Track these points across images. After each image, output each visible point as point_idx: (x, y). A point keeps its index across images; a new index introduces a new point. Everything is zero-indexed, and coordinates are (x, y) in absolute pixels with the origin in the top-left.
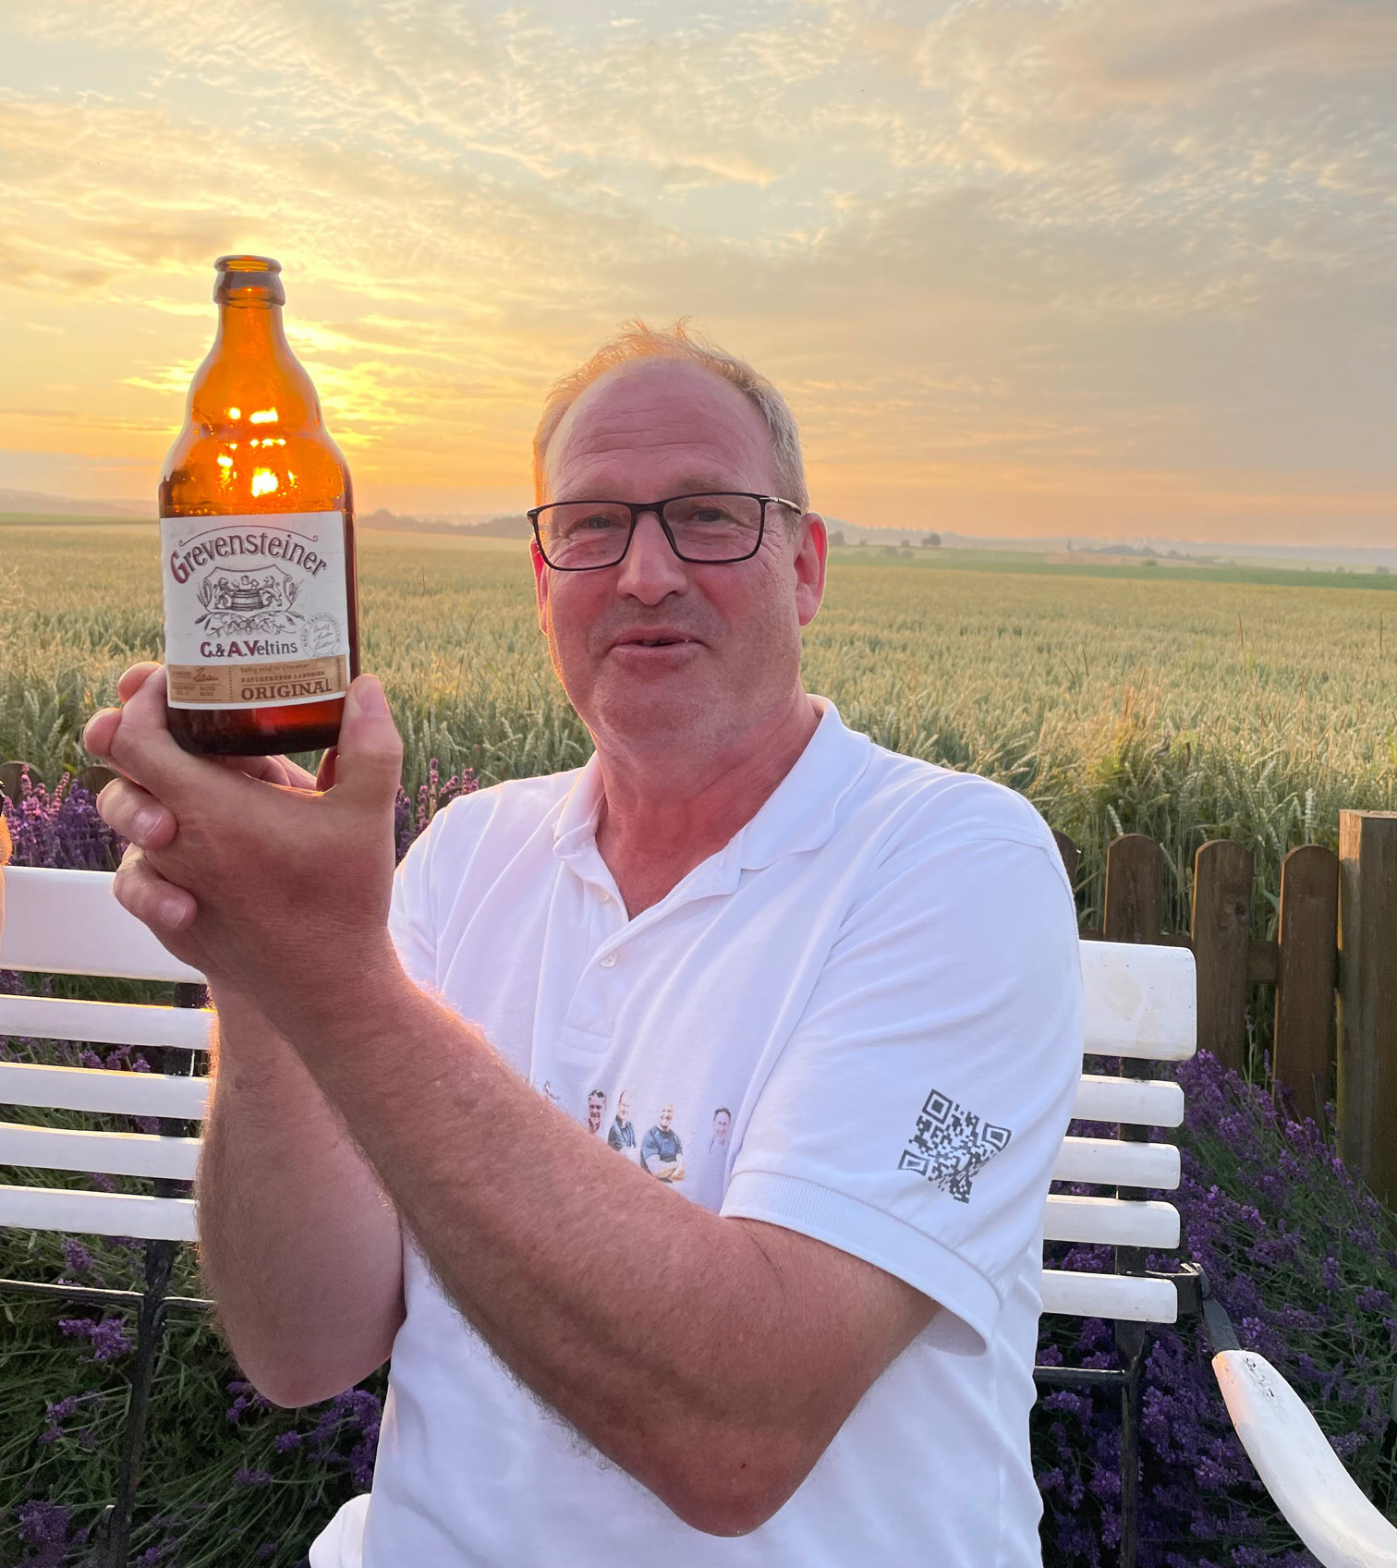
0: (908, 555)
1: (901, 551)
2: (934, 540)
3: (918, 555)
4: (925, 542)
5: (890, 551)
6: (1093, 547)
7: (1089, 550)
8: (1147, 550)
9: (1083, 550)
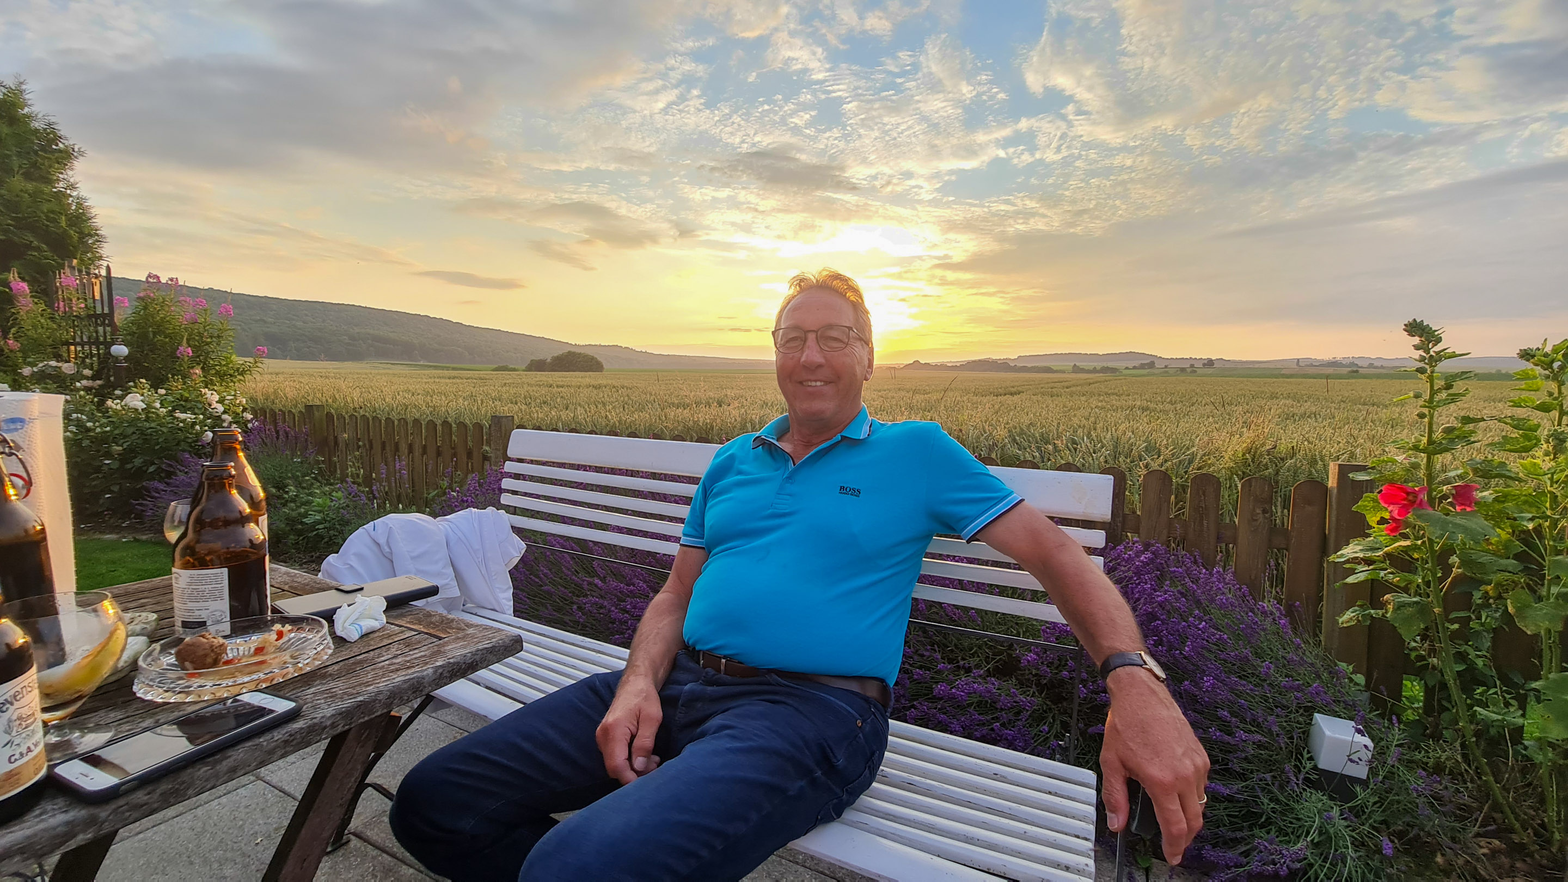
0: (1194, 372)
2: (1210, 363)
3: (1200, 371)
4: (1204, 365)
5: (1183, 370)
6: (1314, 364)
7: (1312, 365)
8: (1353, 364)
9: (1307, 366)
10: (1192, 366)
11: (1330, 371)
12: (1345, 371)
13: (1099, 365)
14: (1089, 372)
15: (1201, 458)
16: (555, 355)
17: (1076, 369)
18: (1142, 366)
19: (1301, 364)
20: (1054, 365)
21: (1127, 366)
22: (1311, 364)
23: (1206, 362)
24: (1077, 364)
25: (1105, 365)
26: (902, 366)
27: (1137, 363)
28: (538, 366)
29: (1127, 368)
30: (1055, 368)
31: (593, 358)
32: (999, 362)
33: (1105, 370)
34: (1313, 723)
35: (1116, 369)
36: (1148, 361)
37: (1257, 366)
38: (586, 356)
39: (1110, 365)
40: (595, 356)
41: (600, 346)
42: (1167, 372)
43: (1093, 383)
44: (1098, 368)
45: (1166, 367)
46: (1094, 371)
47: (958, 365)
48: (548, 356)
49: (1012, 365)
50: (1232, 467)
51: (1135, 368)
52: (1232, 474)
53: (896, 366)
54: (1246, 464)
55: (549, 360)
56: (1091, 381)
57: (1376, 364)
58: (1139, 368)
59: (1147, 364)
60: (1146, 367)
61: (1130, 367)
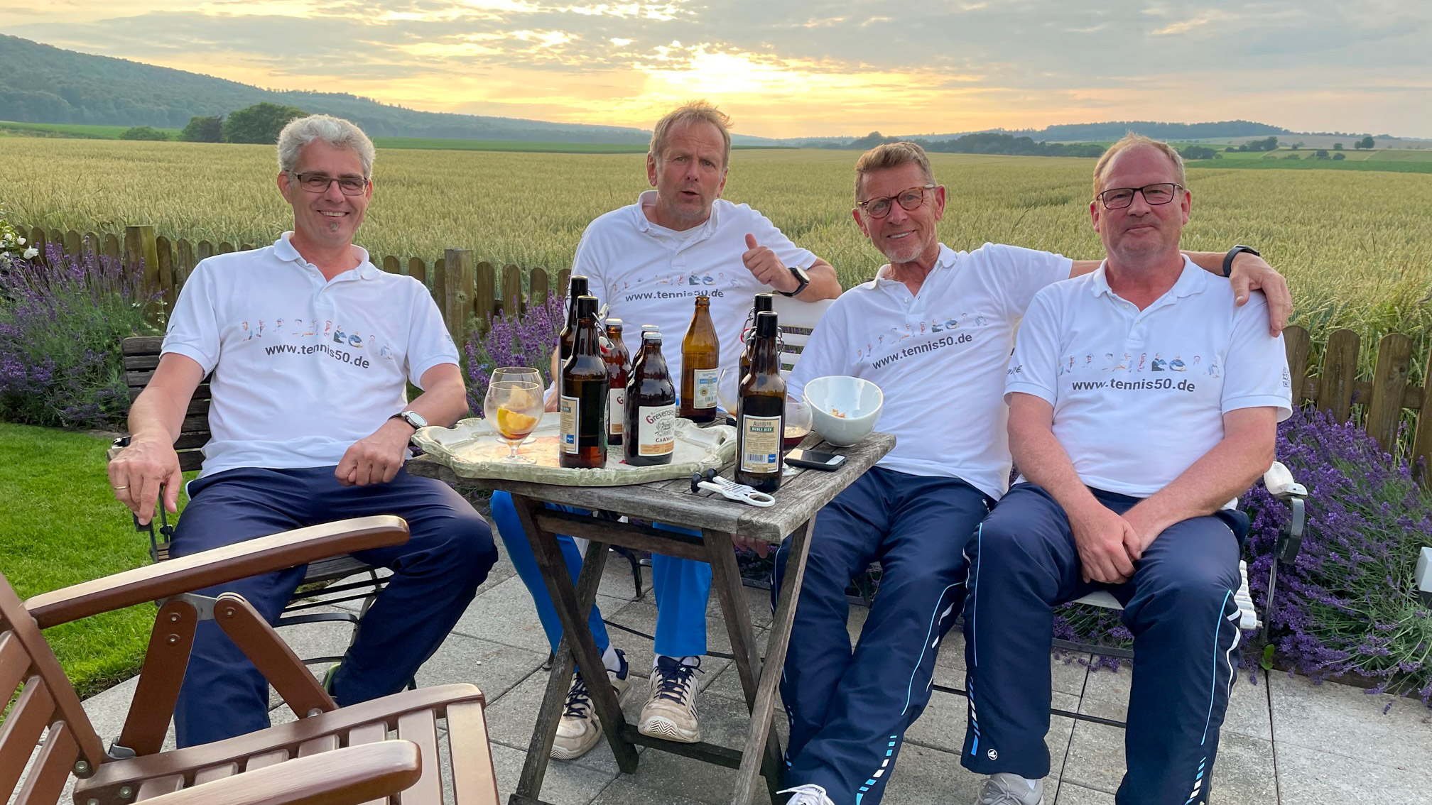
0: (1339, 157)
1: (1332, 154)
2: (1368, 142)
3: (1350, 157)
4: (1358, 145)
5: (1322, 154)
10: (1338, 147)
15: (1341, 311)
18: (1256, 147)
25: (1194, 143)
27: (1247, 141)
29: (1230, 150)
34: (1419, 556)
36: (1266, 138)
39: (1204, 142)
42: (1296, 157)
45: (1295, 148)
50: (1377, 323)
51: (1243, 149)
52: (1376, 331)
54: (1394, 319)
55: (225, 120)
58: (1249, 151)
59: (1263, 143)
60: (1262, 148)
61: (1235, 148)
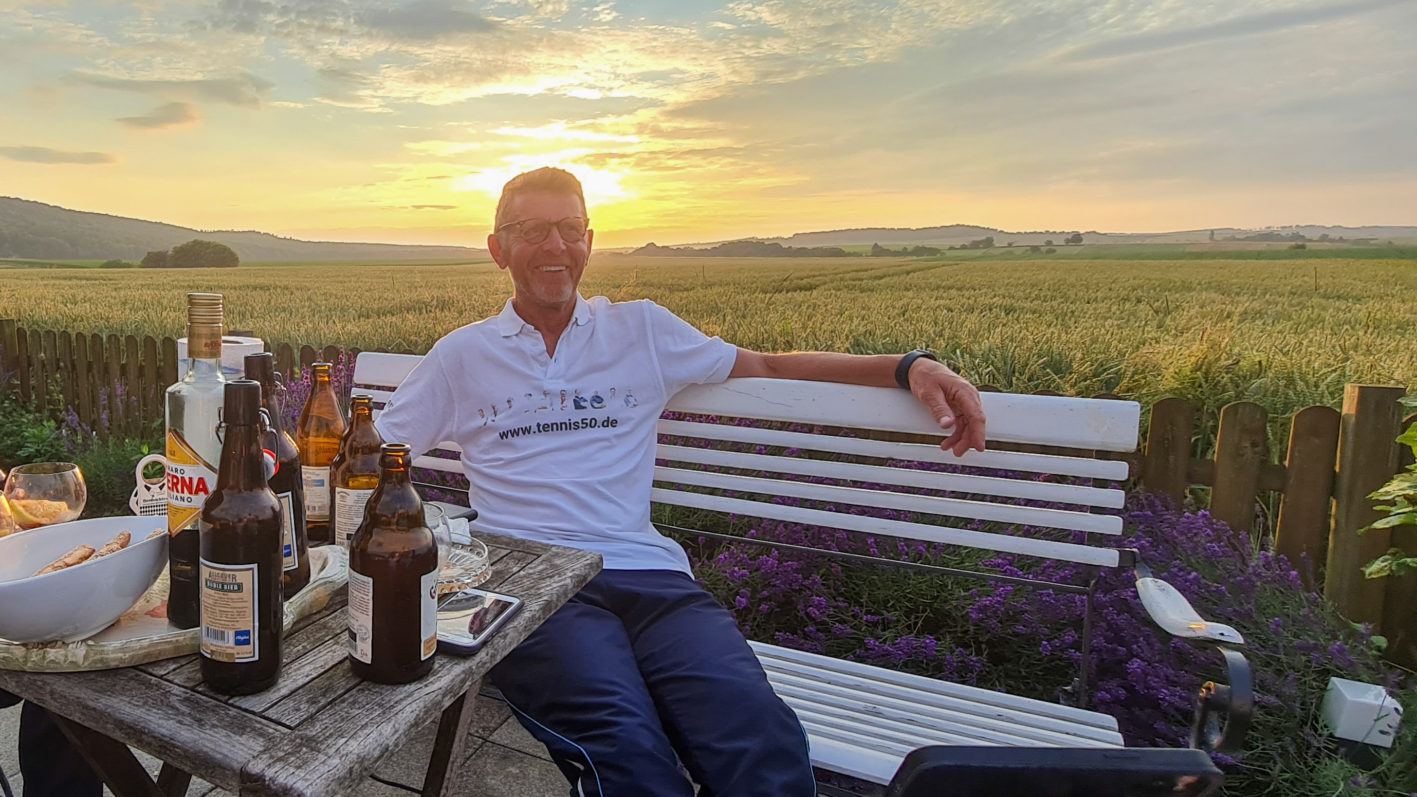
0: (1051, 251)
1: (1044, 249)
2: (1076, 238)
4: (1068, 241)
6: (1237, 237)
7: (1234, 239)
8: (1296, 236)
9: (1226, 239)
10: (1049, 243)
11: (1262, 246)
12: (1285, 246)
13: (911, 245)
14: (896, 254)
16: (178, 245)
17: (878, 251)
18: (975, 245)
19: (1215, 237)
20: (845, 245)
21: (953, 244)
22: (1232, 236)
23: (1070, 237)
24: (879, 244)
25: (920, 244)
26: (630, 251)
27: (967, 241)
28: (156, 260)
29: (952, 248)
30: (847, 250)
31: (225, 249)
32: (767, 243)
33: (920, 251)
34: (1329, 687)
35: (936, 249)
36: (984, 238)
37: (1148, 241)
38: (217, 246)
39: (927, 243)
40: (229, 246)
41: (233, 232)
42: (1011, 253)
43: (914, 271)
44: (910, 249)
45: (1010, 245)
46: (904, 253)
47: (709, 248)
48: (169, 247)
49: (785, 246)
51: (964, 247)
53: (623, 251)
55: (170, 253)
56: (909, 268)
57: (1333, 235)
58: (970, 248)
59: (982, 241)
60: (981, 246)
61: (956, 247)
